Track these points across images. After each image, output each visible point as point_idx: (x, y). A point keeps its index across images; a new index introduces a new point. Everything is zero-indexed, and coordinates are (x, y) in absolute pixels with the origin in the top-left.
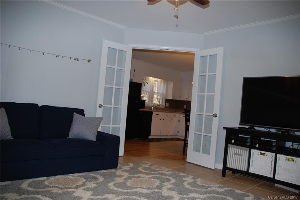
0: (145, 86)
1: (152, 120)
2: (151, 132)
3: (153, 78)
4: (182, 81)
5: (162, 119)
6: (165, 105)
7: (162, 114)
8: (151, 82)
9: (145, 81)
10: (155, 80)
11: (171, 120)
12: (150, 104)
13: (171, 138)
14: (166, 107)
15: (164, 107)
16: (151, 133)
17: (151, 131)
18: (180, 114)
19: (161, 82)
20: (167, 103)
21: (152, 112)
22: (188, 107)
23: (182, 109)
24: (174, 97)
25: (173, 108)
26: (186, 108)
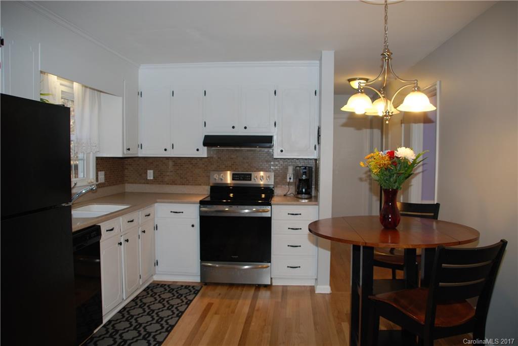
4: (140, 94)
5: (123, 242)
6: (97, 178)
10: (62, 92)
11: (141, 234)
19: (84, 98)
20: (99, 173)
21: (100, 226)
22: (160, 176)
23: (140, 183)
24: (129, 149)
25: (114, 185)
26: (152, 178)
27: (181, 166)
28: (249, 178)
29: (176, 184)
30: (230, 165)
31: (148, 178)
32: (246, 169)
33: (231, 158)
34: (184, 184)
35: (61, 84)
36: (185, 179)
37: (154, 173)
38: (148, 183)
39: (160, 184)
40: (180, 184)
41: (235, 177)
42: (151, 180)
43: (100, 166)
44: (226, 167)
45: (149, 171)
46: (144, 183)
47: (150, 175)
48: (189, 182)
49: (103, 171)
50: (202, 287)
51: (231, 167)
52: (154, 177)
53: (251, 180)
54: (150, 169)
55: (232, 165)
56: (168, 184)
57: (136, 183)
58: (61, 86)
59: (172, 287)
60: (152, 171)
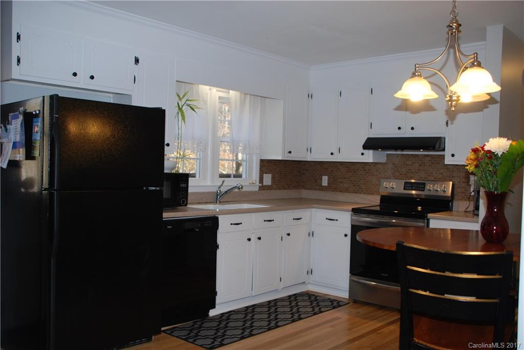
0: (183, 118)
1: (217, 247)
2: (216, 293)
3: (214, 90)
4: (310, 96)
5: (254, 239)
6: (261, 180)
7: (253, 222)
8: (205, 102)
9: (184, 101)
10: (220, 98)
11: (285, 236)
12: (209, 183)
13: (290, 297)
14: (263, 188)
15: (257, 189)
16: (217, 298)
17: (217, 289)
18: (313, 210)
19: (243, 103)
20: (265, 175)
21: (218, 217)
22: (334, 182)
23: (315, 189)
24: (290, 152)
25: (285, 189)
26: (326, 185)
27: (355, 172)
28: (422, 187)
29: (348, 192)
30: (405, 173)
31: (323, 185)
32: (422, 178)
33: (406, 165)
34: (357, 193)
35: (217, 91)
36: (358, 187)
37: (328, 179)
38: (322, 190)
39: (333, 191)
40: (352, 193)
41: (407, 186)
42: (326, 186)
43: (267, 169)
44: (400, 174)
45: (323, 177)
46: (319, 190)
47: (325, 181)
48: (362, 191)
49: (270, 173)
50: (349, 303)
51: (406, 175)
52: (328, 184)
53: (424, 190)
54: (325, 175)
55: (407, 172)
56: (341, 191)
57: (312, 189)
58: (218, 92)
59: (318, 298)
60: (327, 177)
